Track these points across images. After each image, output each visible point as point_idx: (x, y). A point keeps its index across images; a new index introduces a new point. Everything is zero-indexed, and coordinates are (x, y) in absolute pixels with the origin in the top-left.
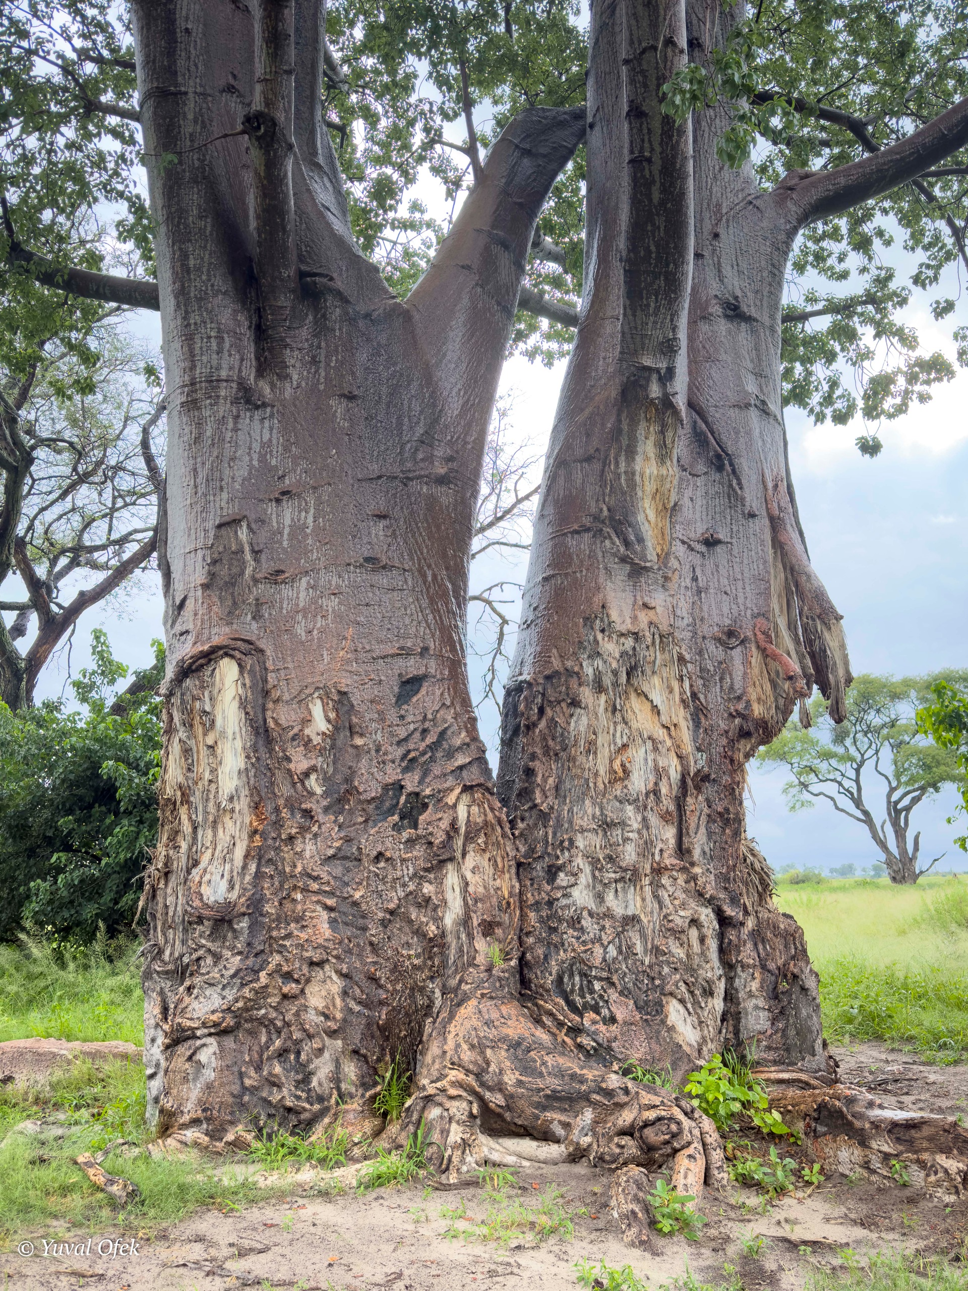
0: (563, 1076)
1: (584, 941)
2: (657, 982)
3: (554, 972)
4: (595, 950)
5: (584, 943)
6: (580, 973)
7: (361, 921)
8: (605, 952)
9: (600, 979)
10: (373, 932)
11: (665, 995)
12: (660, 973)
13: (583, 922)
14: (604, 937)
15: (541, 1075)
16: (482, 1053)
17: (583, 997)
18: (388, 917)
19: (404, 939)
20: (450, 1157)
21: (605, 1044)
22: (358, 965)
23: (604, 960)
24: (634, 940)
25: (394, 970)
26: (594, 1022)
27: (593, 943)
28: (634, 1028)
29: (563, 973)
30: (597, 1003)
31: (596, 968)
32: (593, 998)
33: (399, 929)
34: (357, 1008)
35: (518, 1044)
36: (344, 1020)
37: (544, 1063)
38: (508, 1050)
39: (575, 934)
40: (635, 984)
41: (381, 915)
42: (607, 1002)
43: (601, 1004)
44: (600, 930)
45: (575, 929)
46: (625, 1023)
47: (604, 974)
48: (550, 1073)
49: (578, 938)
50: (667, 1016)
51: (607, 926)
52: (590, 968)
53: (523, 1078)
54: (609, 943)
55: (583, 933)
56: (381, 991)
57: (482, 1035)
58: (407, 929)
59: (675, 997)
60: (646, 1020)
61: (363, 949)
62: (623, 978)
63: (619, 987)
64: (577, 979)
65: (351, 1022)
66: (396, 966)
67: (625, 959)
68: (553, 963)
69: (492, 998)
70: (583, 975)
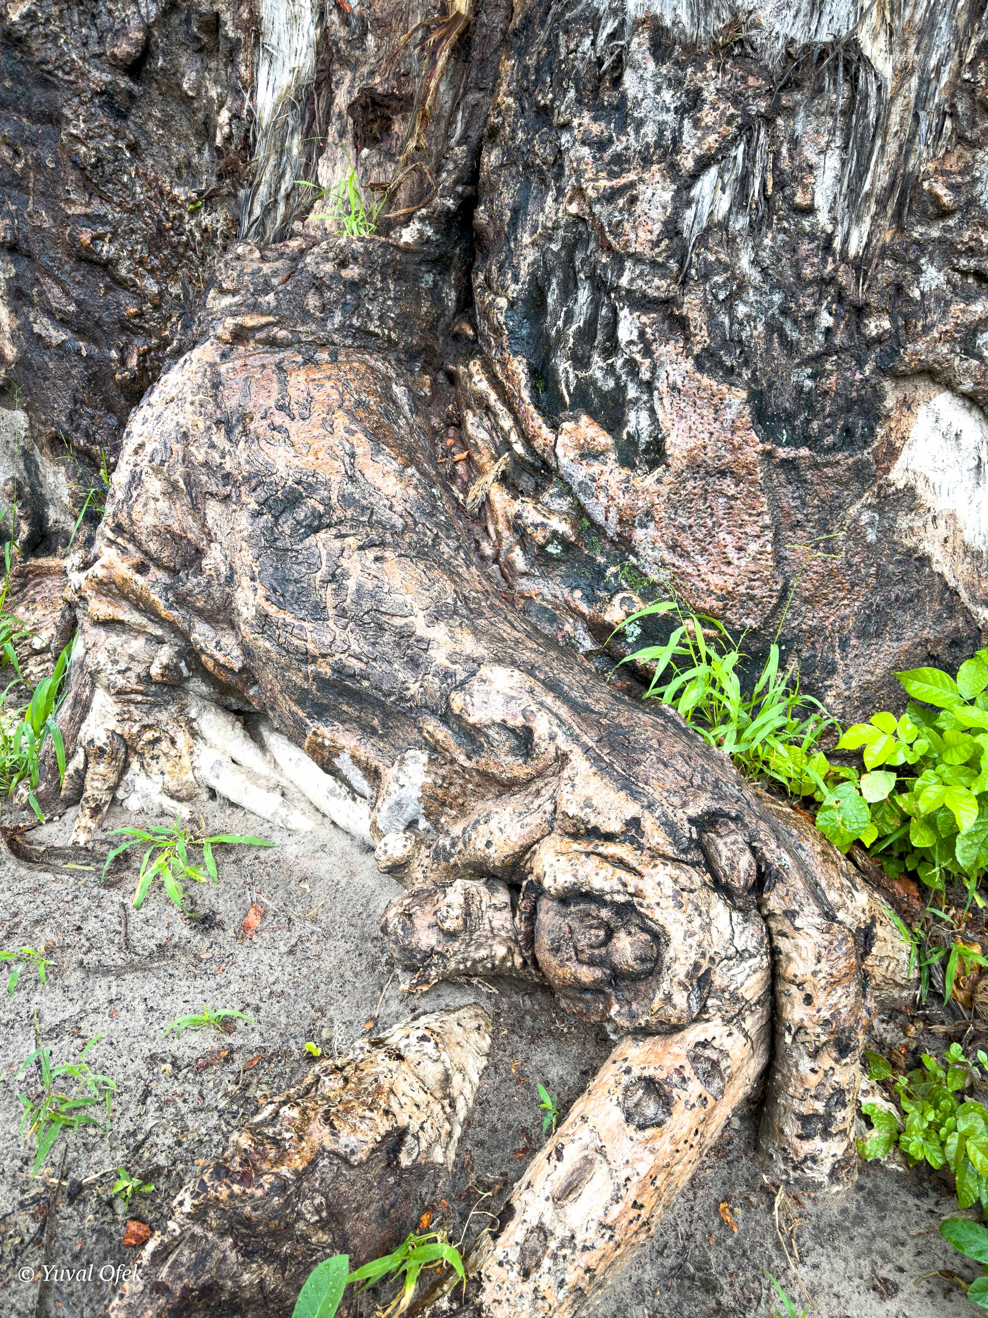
0: (380, 628)
1: (618, 159)
2: (876, 325)
3: (524, 270)
4: (644, 192)
5: (620, 162)
6: (591, 277)
7: (38, 95)
8: (683, 200)
9: (641, 303)
10: (78, 128)
11: (898, 377)
12: (899, 289)
13: (629, 79)
14: (689, 138)
15: (318, 612)
16: (196, 509)
17: (581, 361)
18: (124, 82)
19: (179, 153)
20: (80, 775)
21: (613, 528)
22: (46, 220)
23: (672, 229)
24: (809, 153)
25: (157, 240)
26: (588, 454)
27: (646, 162)
28: (728, 486)
29: (549, 273)
30: (621, 389)
31: (637, 259)
32: (610, 370)
33: (164, 123)
34: (57, 336)
35: (292, 500)
36: (23, 362)
37: (335, 578)
38: (257, 514)
39: (596, 129)
40: (773, 328)
41: (100, 77)
42: (649, 386)
43: (632, 392)
44: (681, 111)
45: (600, 112)
46: (695, 466)
47: (658, 286)
48: (342, 613)
49: (601, 145)
50: (893, 453)
51: (709, 95)
52: (619, 260)
53: (272, 610)
54: (703, 164)
55: (621, 129)
56: (123, 297)
57: (199, 455)
58: (183, 125)
59: (950, 386)
60: (789, 465)
61: (55, 180)
62: (729, 304)
63: (702, 338)
64: (584, 295)
65: (43, 367)
66: (161, 231)
67: (755, 229)
68: (526, 239)
69: (273, 343)
70: (600, 287)
